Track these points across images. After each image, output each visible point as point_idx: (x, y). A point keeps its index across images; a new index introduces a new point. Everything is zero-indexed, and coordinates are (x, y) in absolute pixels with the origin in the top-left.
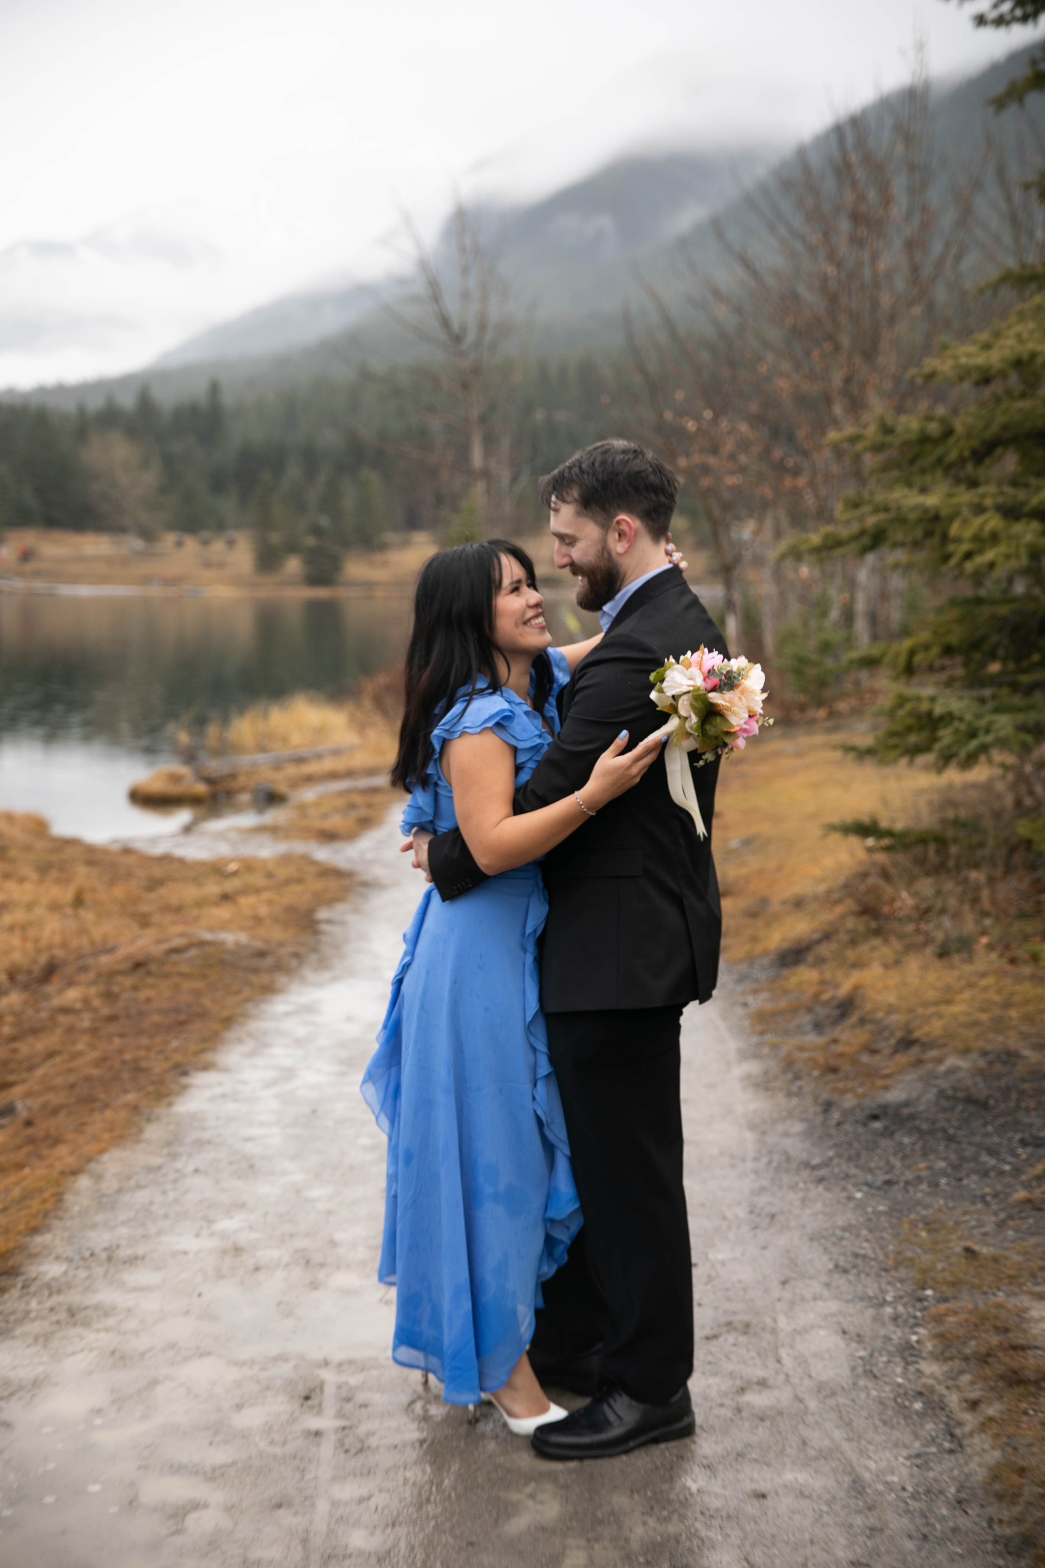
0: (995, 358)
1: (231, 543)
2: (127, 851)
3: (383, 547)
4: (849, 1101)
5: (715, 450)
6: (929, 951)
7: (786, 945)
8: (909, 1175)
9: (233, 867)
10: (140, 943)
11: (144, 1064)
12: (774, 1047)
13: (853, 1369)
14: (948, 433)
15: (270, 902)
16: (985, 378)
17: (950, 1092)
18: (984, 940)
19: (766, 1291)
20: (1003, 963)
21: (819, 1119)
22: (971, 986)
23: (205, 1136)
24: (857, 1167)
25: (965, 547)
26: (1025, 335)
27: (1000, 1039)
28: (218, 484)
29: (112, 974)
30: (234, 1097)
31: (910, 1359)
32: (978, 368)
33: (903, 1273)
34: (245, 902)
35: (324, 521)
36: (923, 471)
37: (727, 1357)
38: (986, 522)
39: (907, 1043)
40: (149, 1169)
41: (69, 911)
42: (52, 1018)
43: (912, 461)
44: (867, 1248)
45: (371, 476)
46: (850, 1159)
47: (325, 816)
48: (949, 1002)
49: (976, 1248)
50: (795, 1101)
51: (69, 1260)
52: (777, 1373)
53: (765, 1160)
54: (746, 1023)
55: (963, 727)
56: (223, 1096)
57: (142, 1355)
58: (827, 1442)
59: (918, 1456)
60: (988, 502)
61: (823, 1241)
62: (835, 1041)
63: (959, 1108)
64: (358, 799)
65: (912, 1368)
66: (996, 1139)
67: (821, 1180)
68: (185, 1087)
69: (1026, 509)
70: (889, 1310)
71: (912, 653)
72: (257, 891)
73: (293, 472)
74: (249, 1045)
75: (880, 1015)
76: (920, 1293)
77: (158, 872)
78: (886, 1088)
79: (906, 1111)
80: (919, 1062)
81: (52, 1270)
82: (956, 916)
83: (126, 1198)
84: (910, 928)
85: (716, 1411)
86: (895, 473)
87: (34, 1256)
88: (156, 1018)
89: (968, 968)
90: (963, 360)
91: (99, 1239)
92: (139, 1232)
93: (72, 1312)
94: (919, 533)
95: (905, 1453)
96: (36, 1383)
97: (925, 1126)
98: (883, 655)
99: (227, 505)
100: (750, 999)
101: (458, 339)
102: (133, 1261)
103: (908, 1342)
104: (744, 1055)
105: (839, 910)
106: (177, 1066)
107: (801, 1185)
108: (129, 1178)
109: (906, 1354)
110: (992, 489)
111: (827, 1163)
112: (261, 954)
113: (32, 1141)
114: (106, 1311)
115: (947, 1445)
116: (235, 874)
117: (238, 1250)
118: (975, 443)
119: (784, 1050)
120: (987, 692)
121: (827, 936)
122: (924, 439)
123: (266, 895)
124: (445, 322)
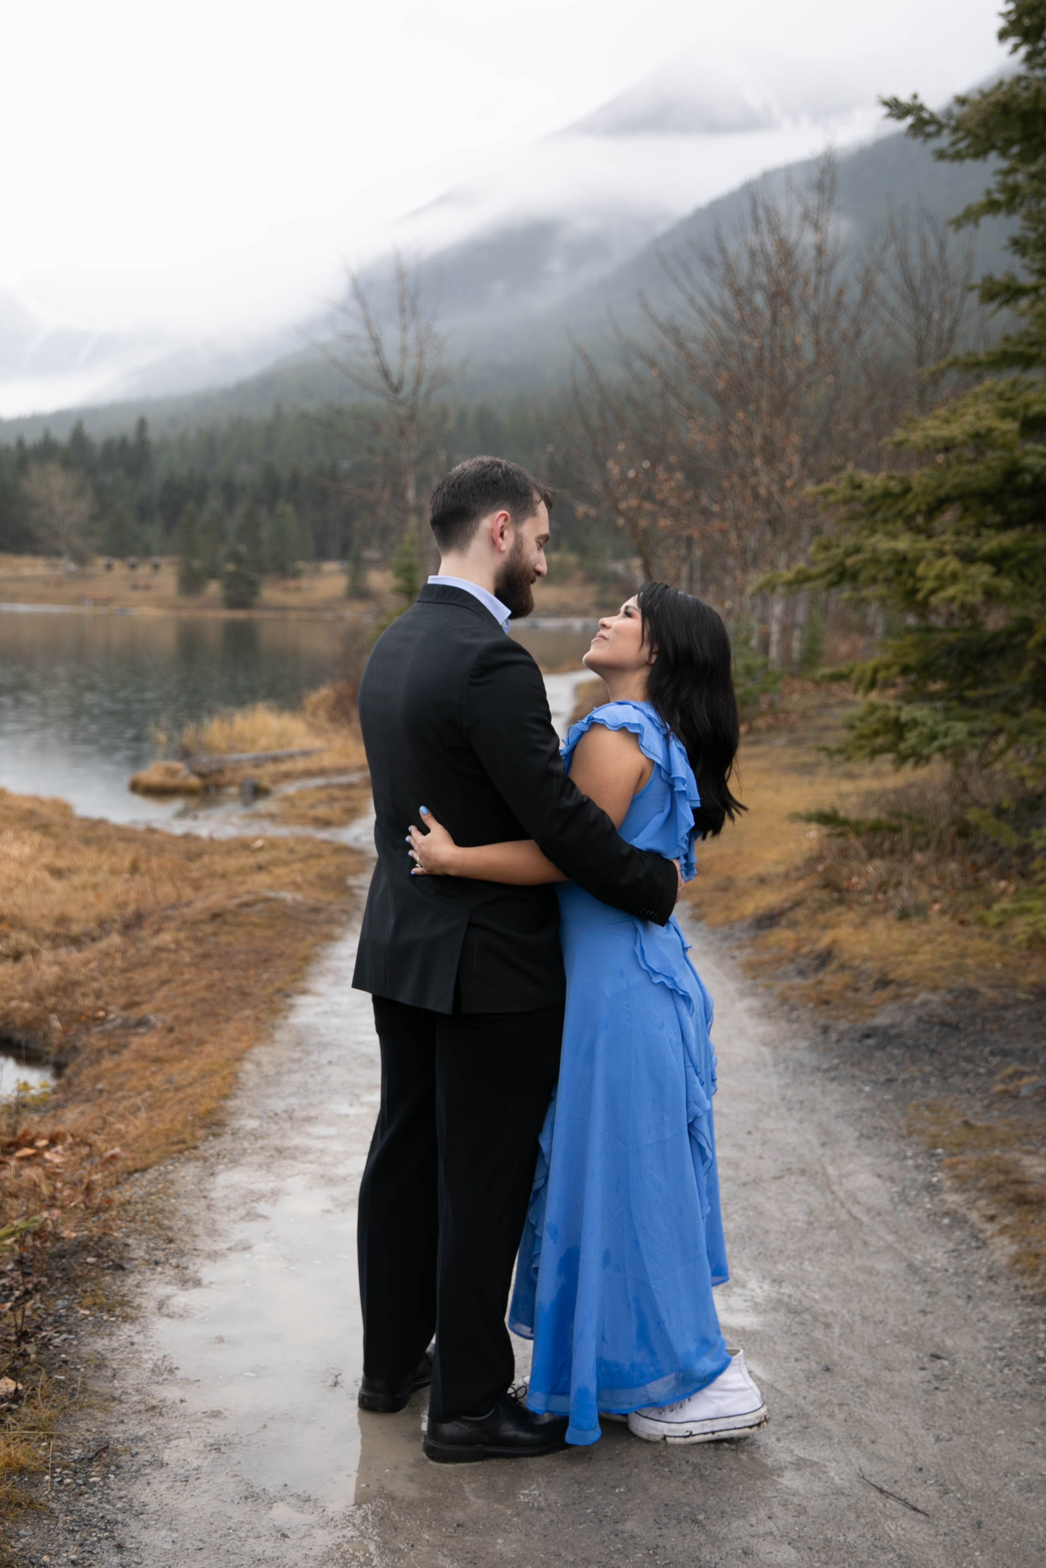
0: (956, 430)
1: (156, 567)
2: (151, 830)
3: (297, 574)
4: (843, 1025)
5: (649, 495)
6: (891, 915)
7: (761, 912)
8: (904, 1076)
9: (259, 843)
10: (214, 898)
11: (247, 990)
12: (768, 987)
13: (892, 1199)
14: (907, 490)
15: (302, 872)
16: (948, 447)
17: (926, 1018)
18: (937, 907)
19: (811, 1149)
20: (954, 925)
21: (820, 1038)
22: (929, 941)
23: (326, 1040)
24: (860, 1069)
25: (929, 584)
26: (982, 414)
27: (961, 980)
28: (144, 514)
29: (195, 923)
30: (334, 1013)
31: (935, 1193)
32: (944, 439)
33: (915, 1138)
34: (280, 871)
35: (243, 549)
36: (885, 521)
37: (793, 1189)
38: (947, 564)
39: (883, 983)
40: (293, 1061)
41: (126, 876)
42: (154, 955)
43: (873, 513)
44: (883, 1123)
45: (286, 508)
46: (853, 1065)
47: (312, 806)
48: (915, 953)
49: (973, 1121)
50: (795, 1026)
51: (260, 1118)
52: (834, 1200)
53: (783, 1065)
54: (739, 971)
55: (926, 730)
56: (325, 1013)
57: (345, 1179)
58: (882, 1243)
59: (953, 1251)
60: (947, 548)
61: (846, 1118)
62: (820, 982)
63: (936, 1029)
64: (337, 793)
65: (936, 1199)
66: (969, 1052)
67: (833, 1079)
68: (292, 1007)
69: (979, 555)
70: (910, 1162)
71: (875, 671)
72: (286, 863)
73: (214, 503)
74: (330, 978)
75: (857, 962)
76: (932, 1152)
77: (189, 847)
78: (874, 1015)
79: (893, 1032)
80: (897, 997)
81: (252, 1124)
82: (911, 888)
83: (285, 1078)
84: (868, 898)
85: (793, 1224)
86: (863, 522)
87: (232, 1114)
88: (242, 957)
89: (925, 928)
90: (932, 432)
91: (278, 1105)
92: (305, 1101)
93: (279, 1151)
94: (890, 572)
95: (943, 1250)
96: (275, 1194)
97: (910, 1042)
98: (851, 671)
99: (153, 533)
100: (737, 953)
102: (309, 1119)
103: (930, 1182)
104: (742, 994)
105: (801, 885)
106: (279, 991)
107: (818, 1082)
108: (281, 1065)
109: (931, 1189)
110: (949, 537)
111: (836, 1068)
112: (316, 910)
113: (180, 1042)
114: (307, 1151)
115: (974, 1244)
116: (261, 849)
118: (930, 499)
119: (777, 990)
120: (939, 704)
121: (797, 904)
122: (887, 494)
123: (297, 867)
124: (386, 374)
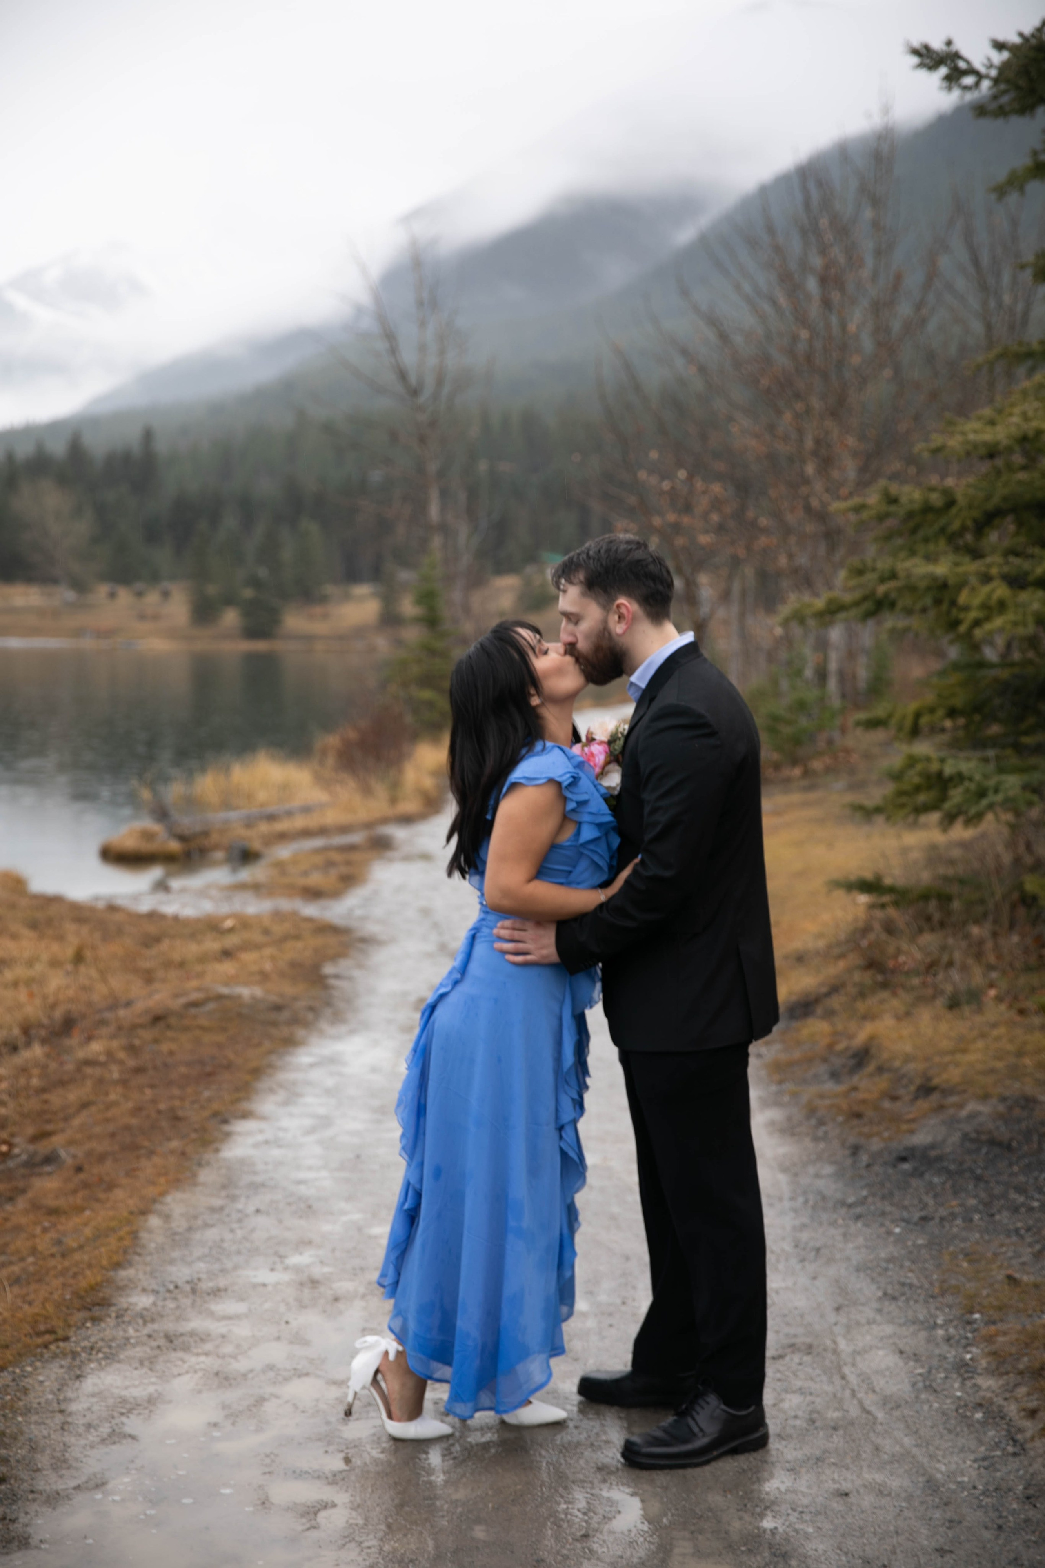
0: (1000, 434)
1: (166, 595)
2: (112, 908)
3: (323, 599)
4: (876, 1145)
5: (688, 508)
6: (940, 1002)
7: (794, 998)
8: (942, 1212)
9: (229, 923)
10: (157, 997)
11: (180, 1113)
12: (795, 1095)
13: (914, 1385)
14: (951, 503)
15: (273, 958)
16: (992, 453)
17: (973, 1135)
18: (992, 992)
19: (822, 1316)
20: (1013, 1015)
21: (849, 1162)
22: (983, 1035)
23: (258, 1179)
24: (892, 1204)
25: (973, 615)
26: (1030, 414)
27: (1017, 1085)
28: (152, 535)
29: (133, 1028)
30: (277, 1143)
31: (966, 1375)
32: (985, 444)
33: (949, 1299)
34: (248, 957)
35: (263, 572)
36: (926, 540)
37: (795, 1374)
38: (993, 590)
39: (926, 1089)
40: (213, 1210)
41: (69, 967)
42: (79, 1070)
43: (914, 531)
44: (912, 1278)
45: (311, 527)
46: (883, 1198)
47: (305, 874)
48: (964, 1051)
49: (1017, 1276)
51: (155, 1292)
52: (843, 1388)
53: (801, 1200)
55: (973, 787)
56: (267, 1142)
57: (245, 1376)
58: (898, 1448)
59: (984, 1459)
60: (994, 571)
61: (869, 1272)
62: (855, 1089)
63: (984, 1150)
64: (336, 857)
65: (969, 1383)
66: (1022, 1178)
67: (858, 1217)
68: (228, 1135)
69: (1031, 578)
70: (940, 1332)
71: (918, 715)
72: (258, 947)
73: (230, 522)
74: (281, 1095)
75: (897, 1064)
76: (968, 1317)
77: (152, 929)
78: (912, 1132)
79: (933, 1153)
80: (941, 1108)
81: (143, 1301)
82: (964, 968)
83: (197, 1236)
84: (916, 981)
85: (791, 1422)
86: (899, 541)
87: (121, 1289)
88: (183, 1070)
89: (978, 1019)
90: (972, 437)
91: (181, 1273)
92: (217, 1266)
93: (169, 1339)
94: (928, 601)
95: (972, 1457)
96: (152, 1401)
97: (952, 1167)
98: (890, 716)
99: (162, 556)
101: (415, 392)
102: (216, 1292)
103: (962, 1360)
105: (841, 964)
106: (215, 1114)
107: (840, 1222)
108: (195, 1217)
109: (962, 1371)
110: (997, 559)
111: (862, 1202)
112: (278, 1008)
113: (86, 1185)
114: (203, 1338)
115: (1010, 1449)
116: (231, 930)
117: (314, 1283)
118: (976, 514)
119: (805, 1098)
120: (991, 753)
121: (835, 989)
122: (927, 509)
123: (268, 951)
124: (402, 375)
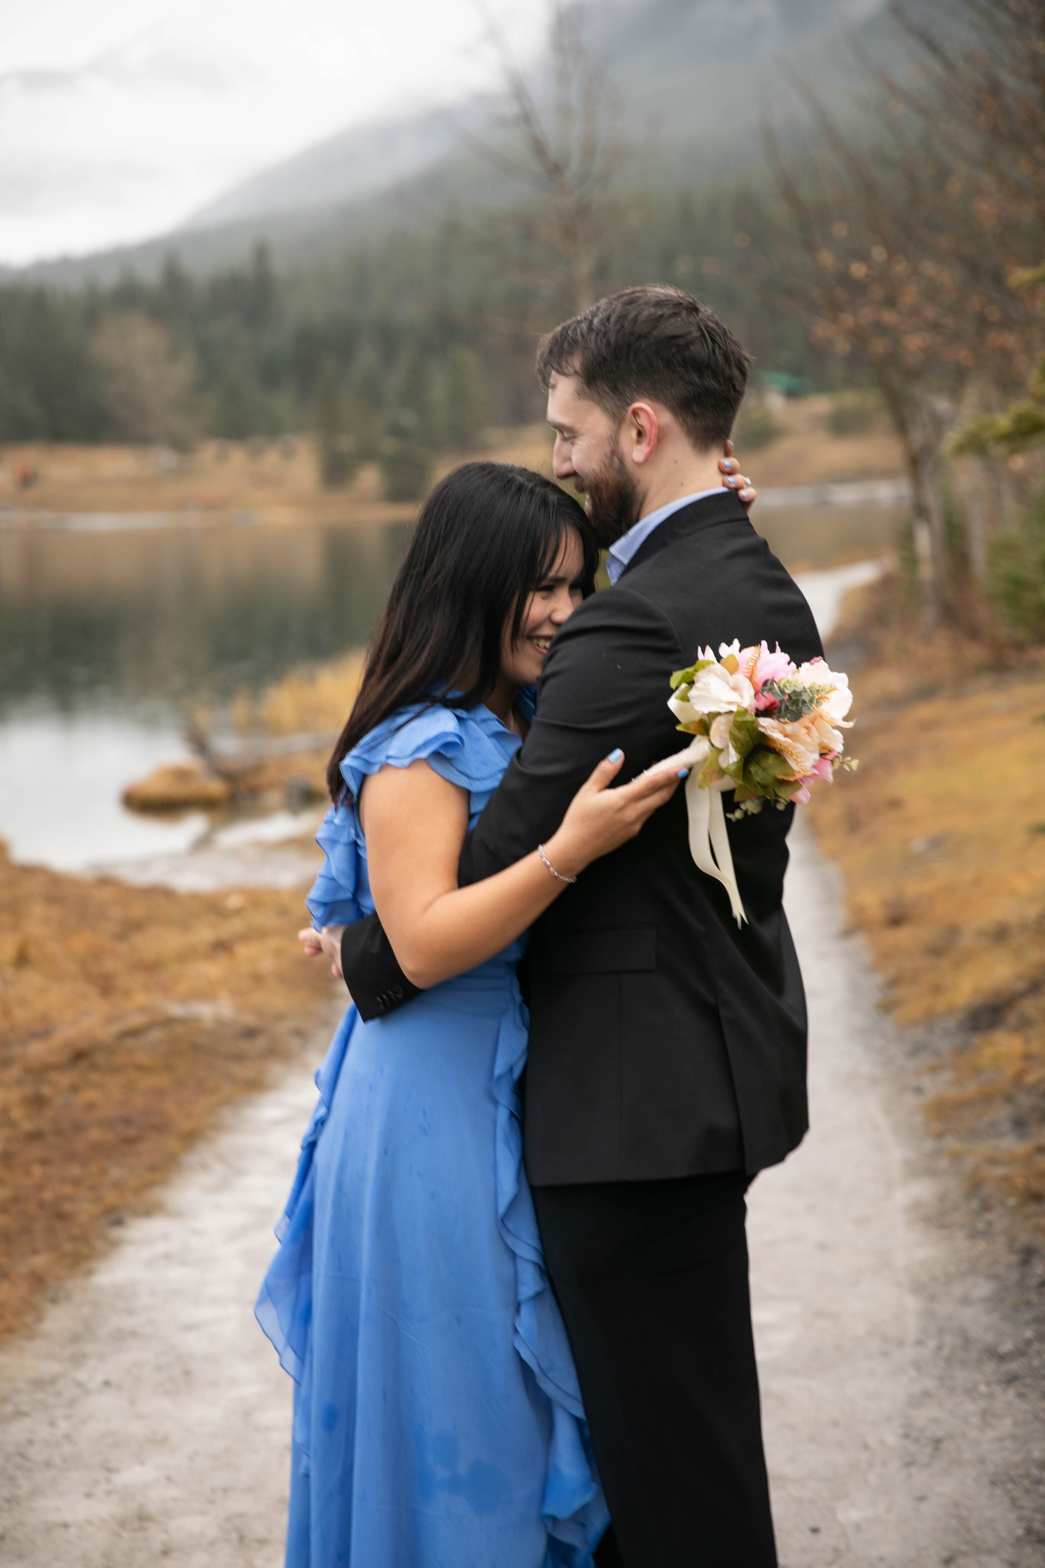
12: (956, 1157)
21: (1014, 1276)
50: (981, 1245)
53: (932, 1344)
61: (1010, 1487)
67: (1012, 1379)
68: (115, 1244)
88: (99, 1133)
100: (926, 1081)
104: (912, 1171)
106: (109, 1210)
107: (983, 1388)
111: (1022, 1351)
112: (251, 1033)
117: (142, 1519)
119: (969, 1163)
